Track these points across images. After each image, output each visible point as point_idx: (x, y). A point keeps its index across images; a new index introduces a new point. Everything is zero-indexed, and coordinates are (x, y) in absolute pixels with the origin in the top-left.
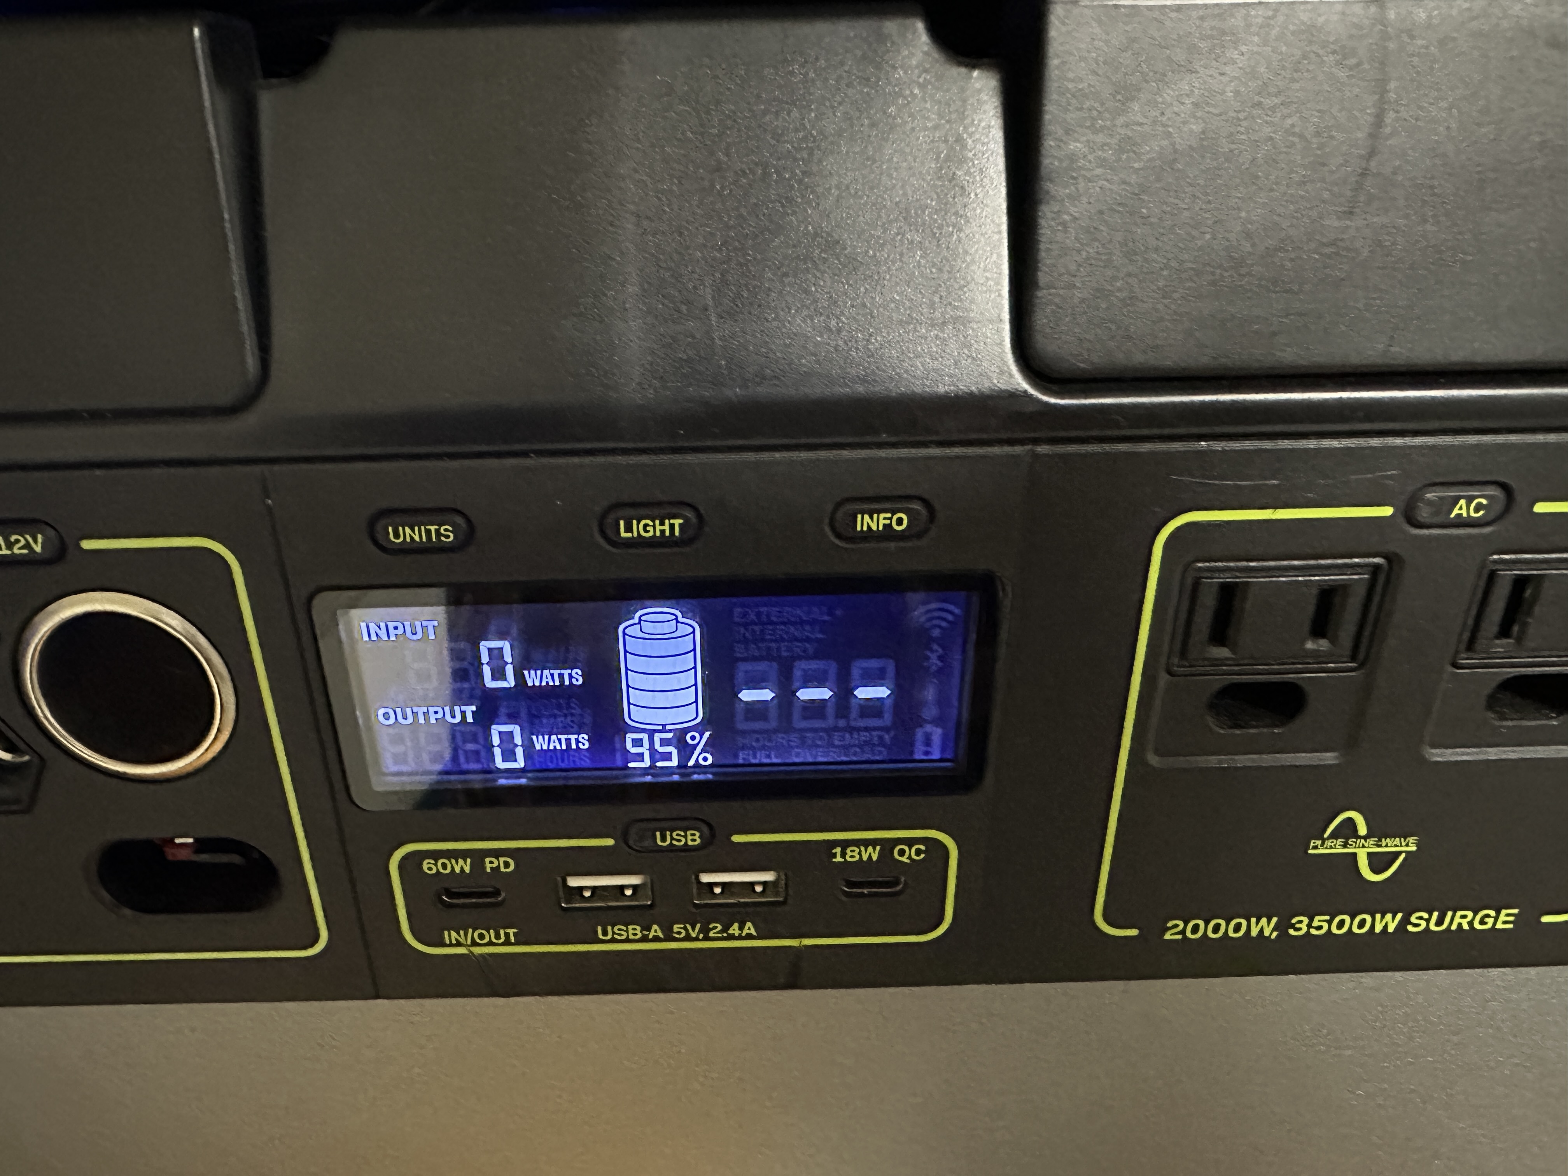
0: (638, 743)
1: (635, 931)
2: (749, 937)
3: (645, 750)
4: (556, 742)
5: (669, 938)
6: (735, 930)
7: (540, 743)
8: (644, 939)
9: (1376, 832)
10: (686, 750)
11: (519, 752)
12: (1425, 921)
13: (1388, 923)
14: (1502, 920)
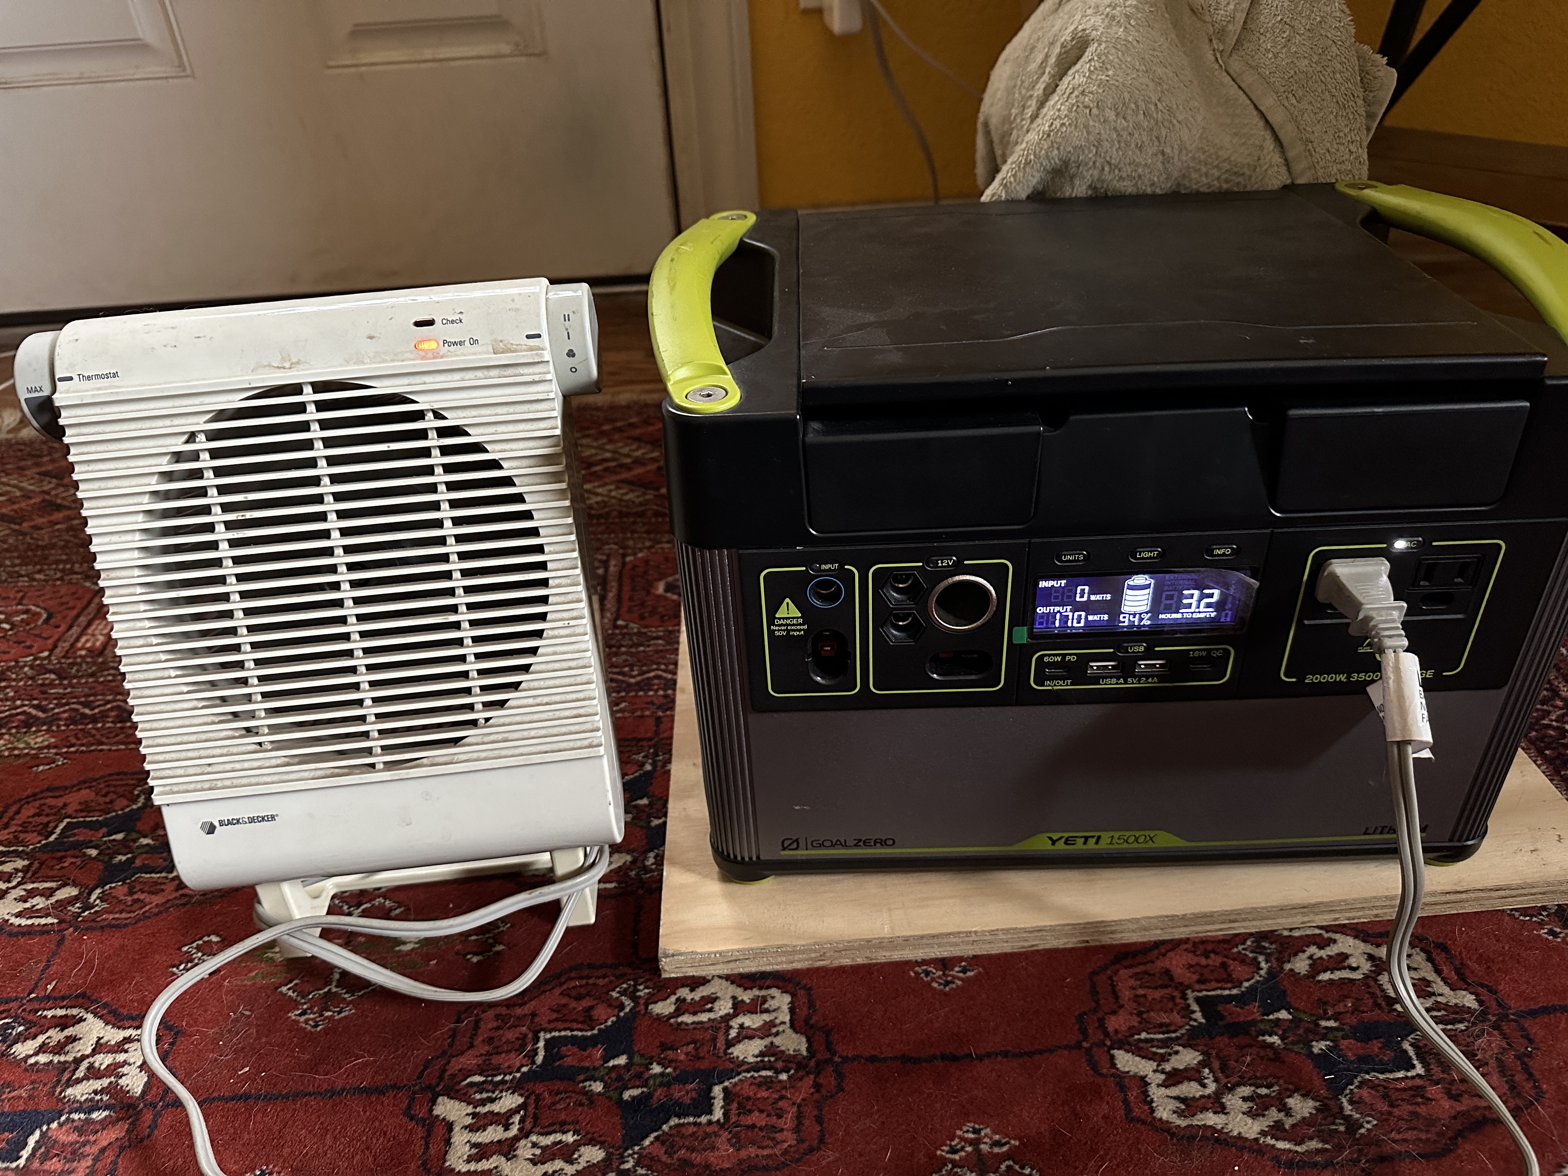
0: (1124, 617)
1: (1114, 680)
2: (1155, 683)
3: (1126, 620)
4: (1096, 618)
5: (1126, 683)
6: (1150, 680)
7: (1090, 618)
8: (1117, 684)
10: (1141, 619)
11: (1083, 621)
14: (1428, 674)
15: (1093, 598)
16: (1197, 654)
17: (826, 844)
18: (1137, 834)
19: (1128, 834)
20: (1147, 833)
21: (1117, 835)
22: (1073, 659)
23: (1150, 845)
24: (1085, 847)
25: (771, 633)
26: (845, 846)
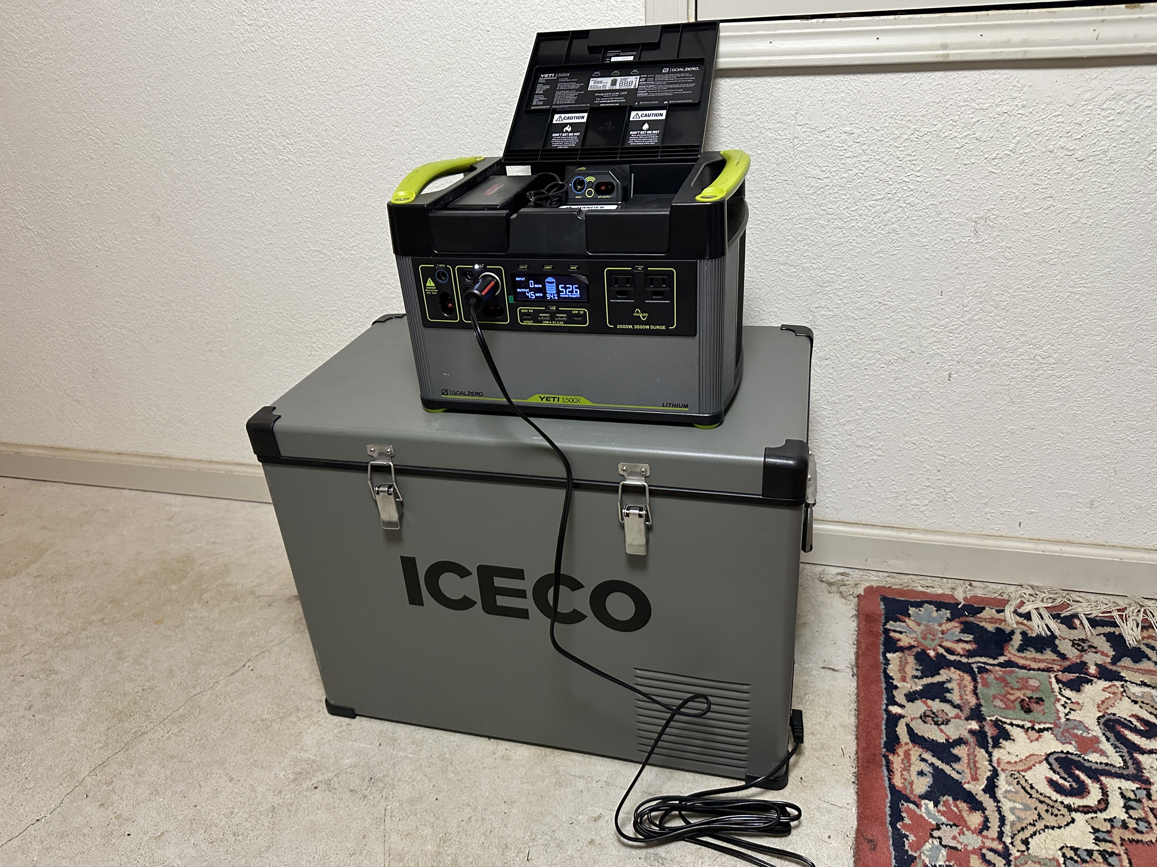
1: (548, 322)
2: (563, 325)
3: (549, 296)
4: (538, 295)
5: (552, 324)
6: (561, 323)
8: (549, 324)
9: (642, 312)
10: (554, 296)
11: (534, 296)
12: (652, 327)
13: (648, 327)
14: (664, 327)
15: (536, 286)
16: (574, 312)
17: (458, 393)
18: (573, 397)
19: (569, 397)
20: (576, 397)
21: (565, 397)
22: (532, 311)
23: (578, 403)
24: (554, 403)
25: (426, 292)
26: (465, 395)
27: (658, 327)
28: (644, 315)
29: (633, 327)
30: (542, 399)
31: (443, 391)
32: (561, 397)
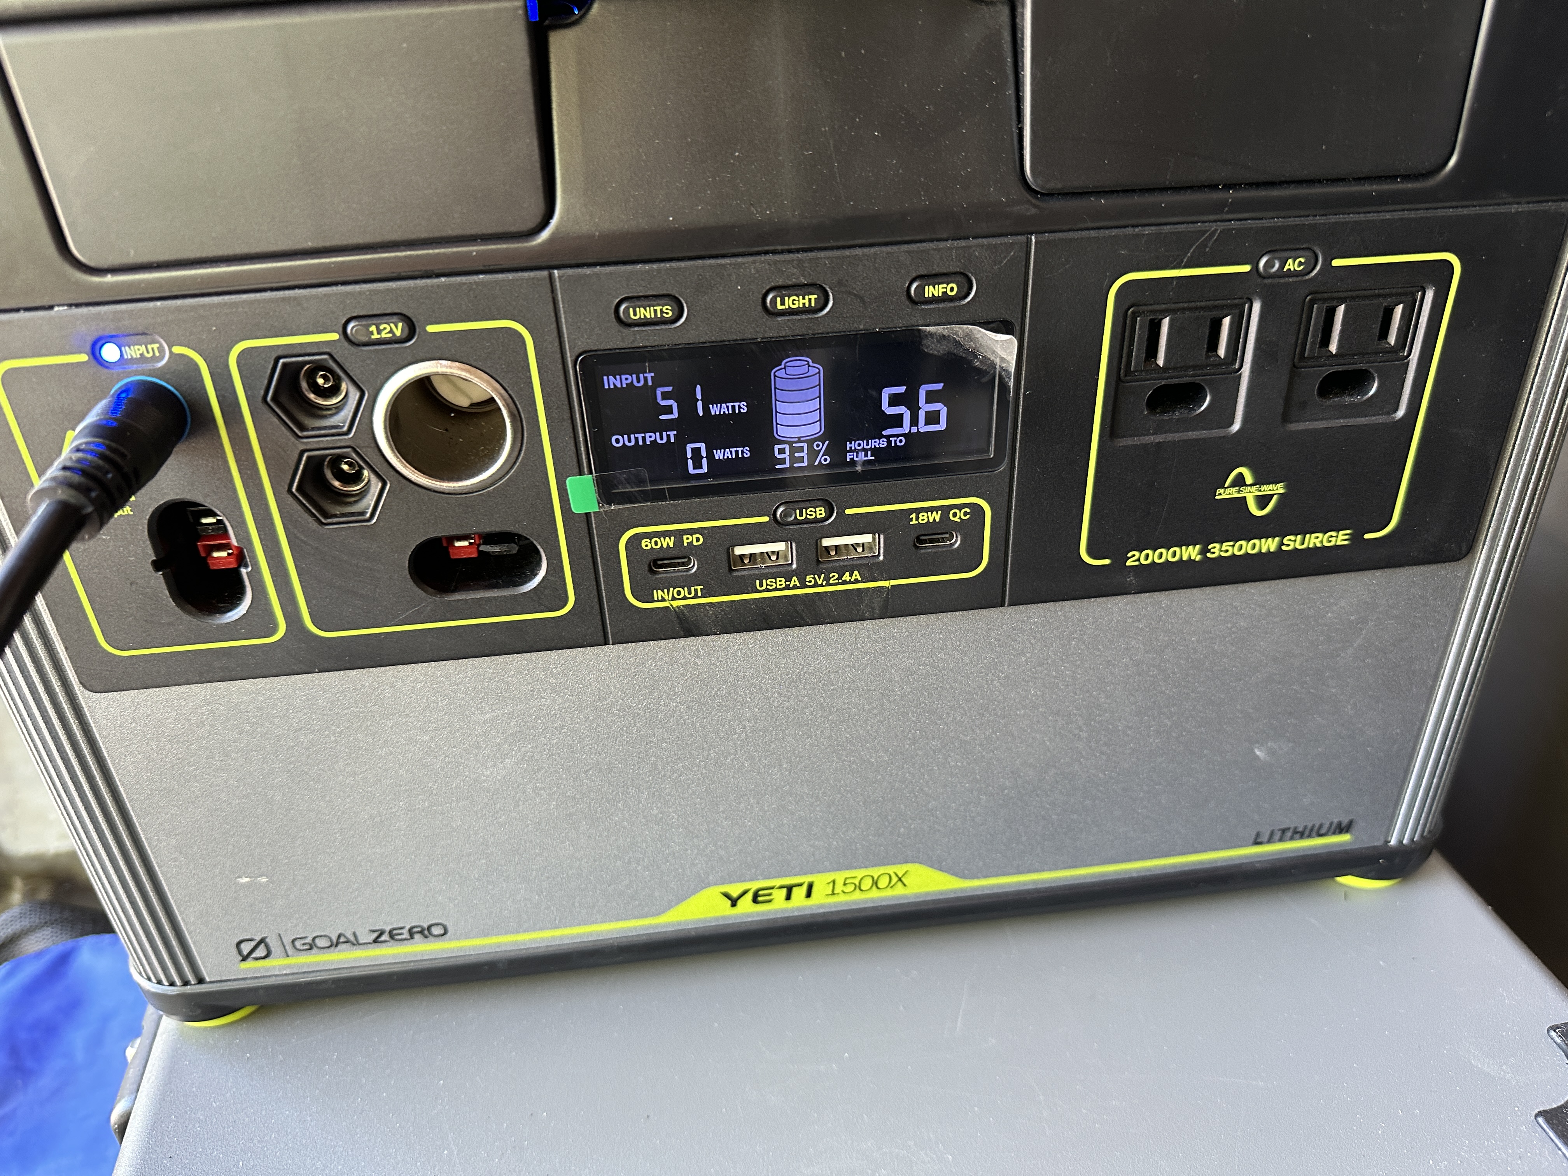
0: (782, 451)
1: (781, 582)
3: (786, 456)
4: (729, 454)
5: (803, 586)
6: (846, 577)
7: (718, 455)
8: (787, 588)
9: (1258, 481)
10: (813, 454)
11: (704, 461)
12: (1293, 542)
13: (1270, 545)
14: (1341, 538)
15: (715, 410)
16: (924, 518)
17: (322, 942)
18: (876, 872)
19: (860, 873)
20: (891, 870)
21: (840, 877)
22: (699, 540)
23: (899, 890)
24: (789, 905)
26: (355, 943)
27: (1315, 540)
28: (1267, 489)
29: (1204, 551)
30: (734, 903)
31: (246, 948)
32: (821, 882)
